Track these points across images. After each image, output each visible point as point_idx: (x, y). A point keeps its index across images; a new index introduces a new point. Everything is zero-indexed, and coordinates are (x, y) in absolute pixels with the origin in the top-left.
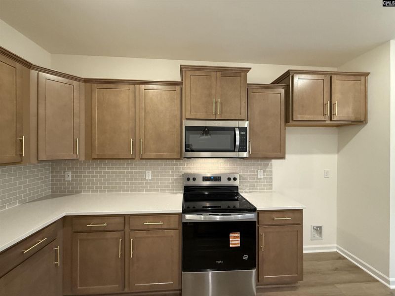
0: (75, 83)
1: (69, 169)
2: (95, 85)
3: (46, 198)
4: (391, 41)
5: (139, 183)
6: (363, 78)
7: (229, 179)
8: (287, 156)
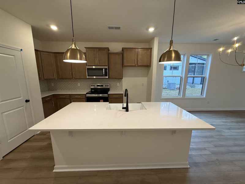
0: (51, 54)
1: (52, 82)
2: (57, 54)
3: (47, 91)
4: (155, 38)
5: (76, 87)
6: (150, 50)
7: (106, 86)
8: (123, 78)
